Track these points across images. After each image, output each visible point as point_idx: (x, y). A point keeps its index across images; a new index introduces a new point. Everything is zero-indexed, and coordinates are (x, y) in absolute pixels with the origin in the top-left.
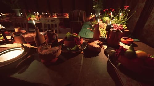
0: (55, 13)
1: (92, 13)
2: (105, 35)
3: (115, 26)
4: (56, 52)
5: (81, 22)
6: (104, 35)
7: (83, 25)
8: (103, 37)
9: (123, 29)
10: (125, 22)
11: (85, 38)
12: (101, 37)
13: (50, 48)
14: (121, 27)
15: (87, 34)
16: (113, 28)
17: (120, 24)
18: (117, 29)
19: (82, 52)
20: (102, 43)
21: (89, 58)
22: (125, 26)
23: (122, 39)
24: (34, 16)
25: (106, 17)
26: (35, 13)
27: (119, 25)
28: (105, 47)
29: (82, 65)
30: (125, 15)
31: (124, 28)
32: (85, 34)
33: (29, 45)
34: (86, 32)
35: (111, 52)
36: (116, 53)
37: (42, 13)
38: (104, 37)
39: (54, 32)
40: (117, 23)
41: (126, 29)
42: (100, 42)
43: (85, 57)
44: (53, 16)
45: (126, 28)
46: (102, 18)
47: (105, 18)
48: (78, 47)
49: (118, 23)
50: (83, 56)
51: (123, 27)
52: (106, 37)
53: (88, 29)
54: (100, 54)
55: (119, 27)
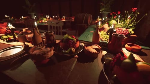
0: (64, 16)
1: (99, 17)
2: (108, 39)
3: (119, 30)
4: (45, 53)
5: (86, 25)
6: (106, 39)
7: (87, 28)
8: (104, 41)
9: (129, 33)
10: (133, 26)
11: (85, 41)
12: (103, 41)
13: (42, 49)
14: (126, 32)
15: (89, 37)
16: (115, 32)
17: (126, 28)
18: (121, 33)
19: (77, 56)
20: (101, 47)
21: (82, 64)
22: (131, 30)
23: (127, 46)
24: (45, 19)
25: (113, 21)
26: (46, 16)
27: (124, 29)
28: (105, 53)
29: (71, 70)
30: (133, 19)
31: (131, 32)
32: (86, 37)
33: (31, 44)
34: (89, 35)
35: (107, 60)
36: (112, 62)
37: (53, 16)
38: (107, 41)
39: (53, 33)
40: (122, 27)
41: (132, 34)
42: (99, 47)
43: (79, 62)
44: (62, 20)
45: (133, 32)
46: (109, 22)
47: (111, 21)
48: (71, 50)
49: (124, 27)
50: (76, 60)
51: (129, 32)
52: (108, 41)
53: (91, 32)
54: (95, 61)
55: (123, 31)
